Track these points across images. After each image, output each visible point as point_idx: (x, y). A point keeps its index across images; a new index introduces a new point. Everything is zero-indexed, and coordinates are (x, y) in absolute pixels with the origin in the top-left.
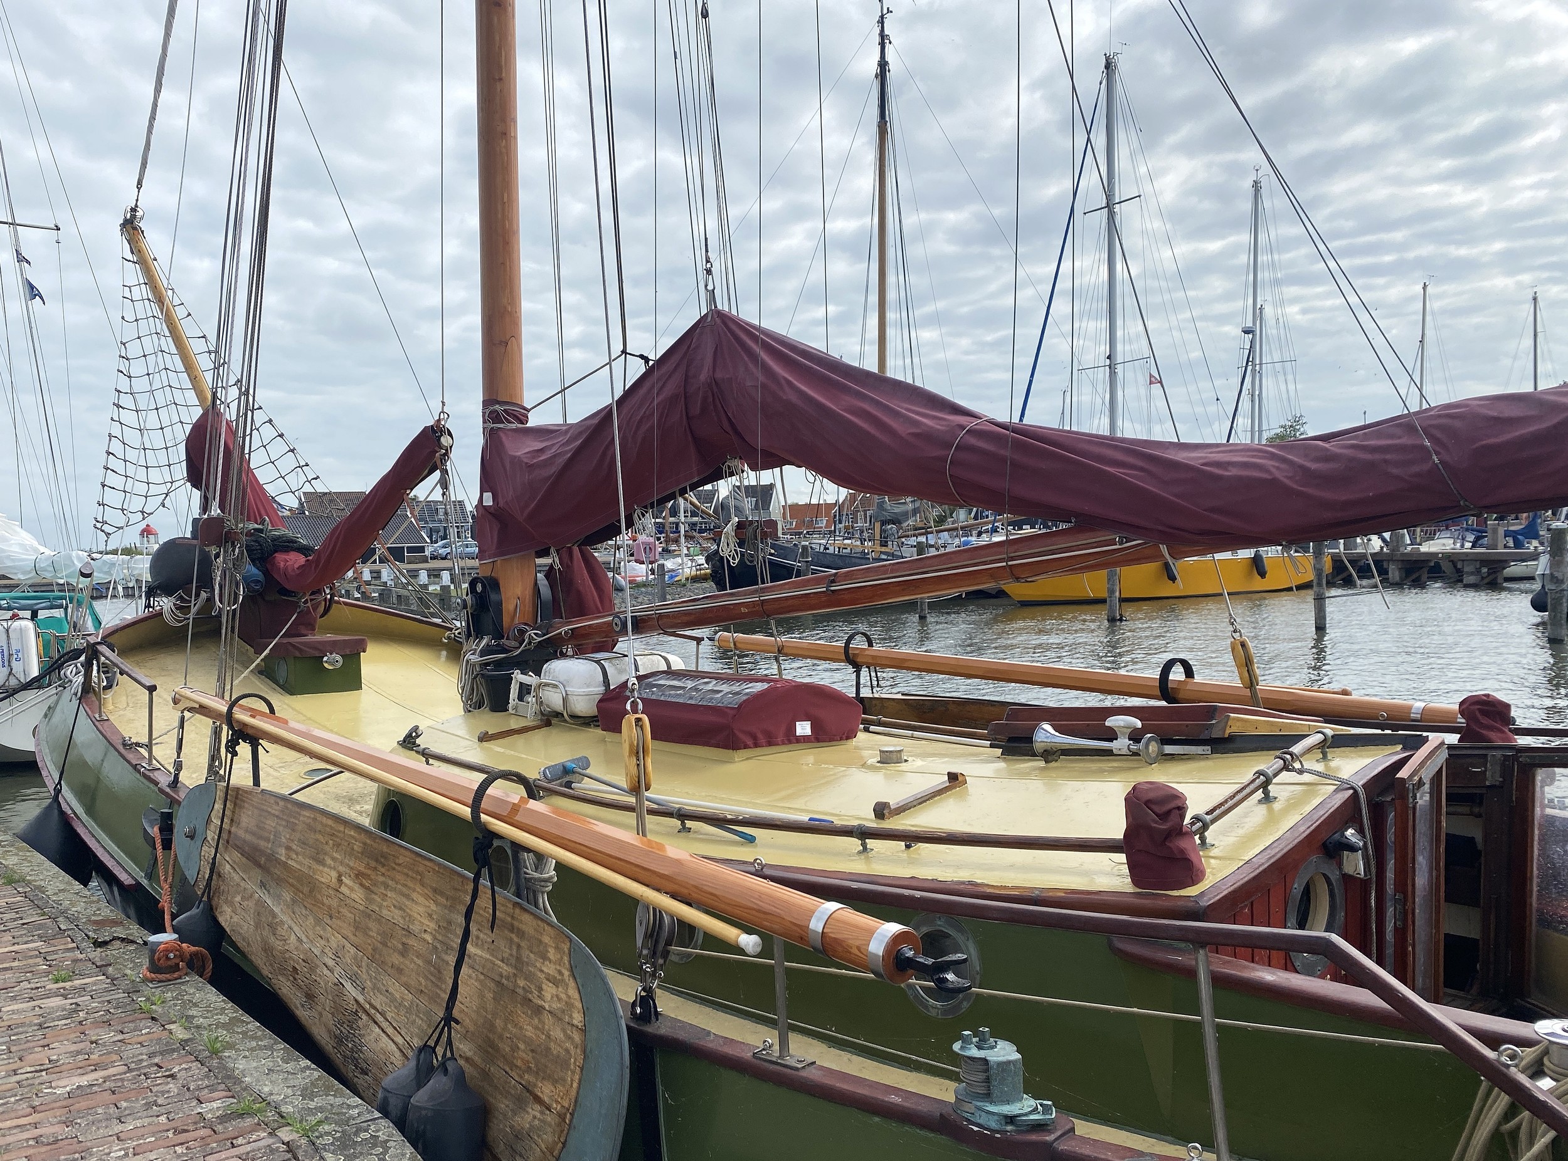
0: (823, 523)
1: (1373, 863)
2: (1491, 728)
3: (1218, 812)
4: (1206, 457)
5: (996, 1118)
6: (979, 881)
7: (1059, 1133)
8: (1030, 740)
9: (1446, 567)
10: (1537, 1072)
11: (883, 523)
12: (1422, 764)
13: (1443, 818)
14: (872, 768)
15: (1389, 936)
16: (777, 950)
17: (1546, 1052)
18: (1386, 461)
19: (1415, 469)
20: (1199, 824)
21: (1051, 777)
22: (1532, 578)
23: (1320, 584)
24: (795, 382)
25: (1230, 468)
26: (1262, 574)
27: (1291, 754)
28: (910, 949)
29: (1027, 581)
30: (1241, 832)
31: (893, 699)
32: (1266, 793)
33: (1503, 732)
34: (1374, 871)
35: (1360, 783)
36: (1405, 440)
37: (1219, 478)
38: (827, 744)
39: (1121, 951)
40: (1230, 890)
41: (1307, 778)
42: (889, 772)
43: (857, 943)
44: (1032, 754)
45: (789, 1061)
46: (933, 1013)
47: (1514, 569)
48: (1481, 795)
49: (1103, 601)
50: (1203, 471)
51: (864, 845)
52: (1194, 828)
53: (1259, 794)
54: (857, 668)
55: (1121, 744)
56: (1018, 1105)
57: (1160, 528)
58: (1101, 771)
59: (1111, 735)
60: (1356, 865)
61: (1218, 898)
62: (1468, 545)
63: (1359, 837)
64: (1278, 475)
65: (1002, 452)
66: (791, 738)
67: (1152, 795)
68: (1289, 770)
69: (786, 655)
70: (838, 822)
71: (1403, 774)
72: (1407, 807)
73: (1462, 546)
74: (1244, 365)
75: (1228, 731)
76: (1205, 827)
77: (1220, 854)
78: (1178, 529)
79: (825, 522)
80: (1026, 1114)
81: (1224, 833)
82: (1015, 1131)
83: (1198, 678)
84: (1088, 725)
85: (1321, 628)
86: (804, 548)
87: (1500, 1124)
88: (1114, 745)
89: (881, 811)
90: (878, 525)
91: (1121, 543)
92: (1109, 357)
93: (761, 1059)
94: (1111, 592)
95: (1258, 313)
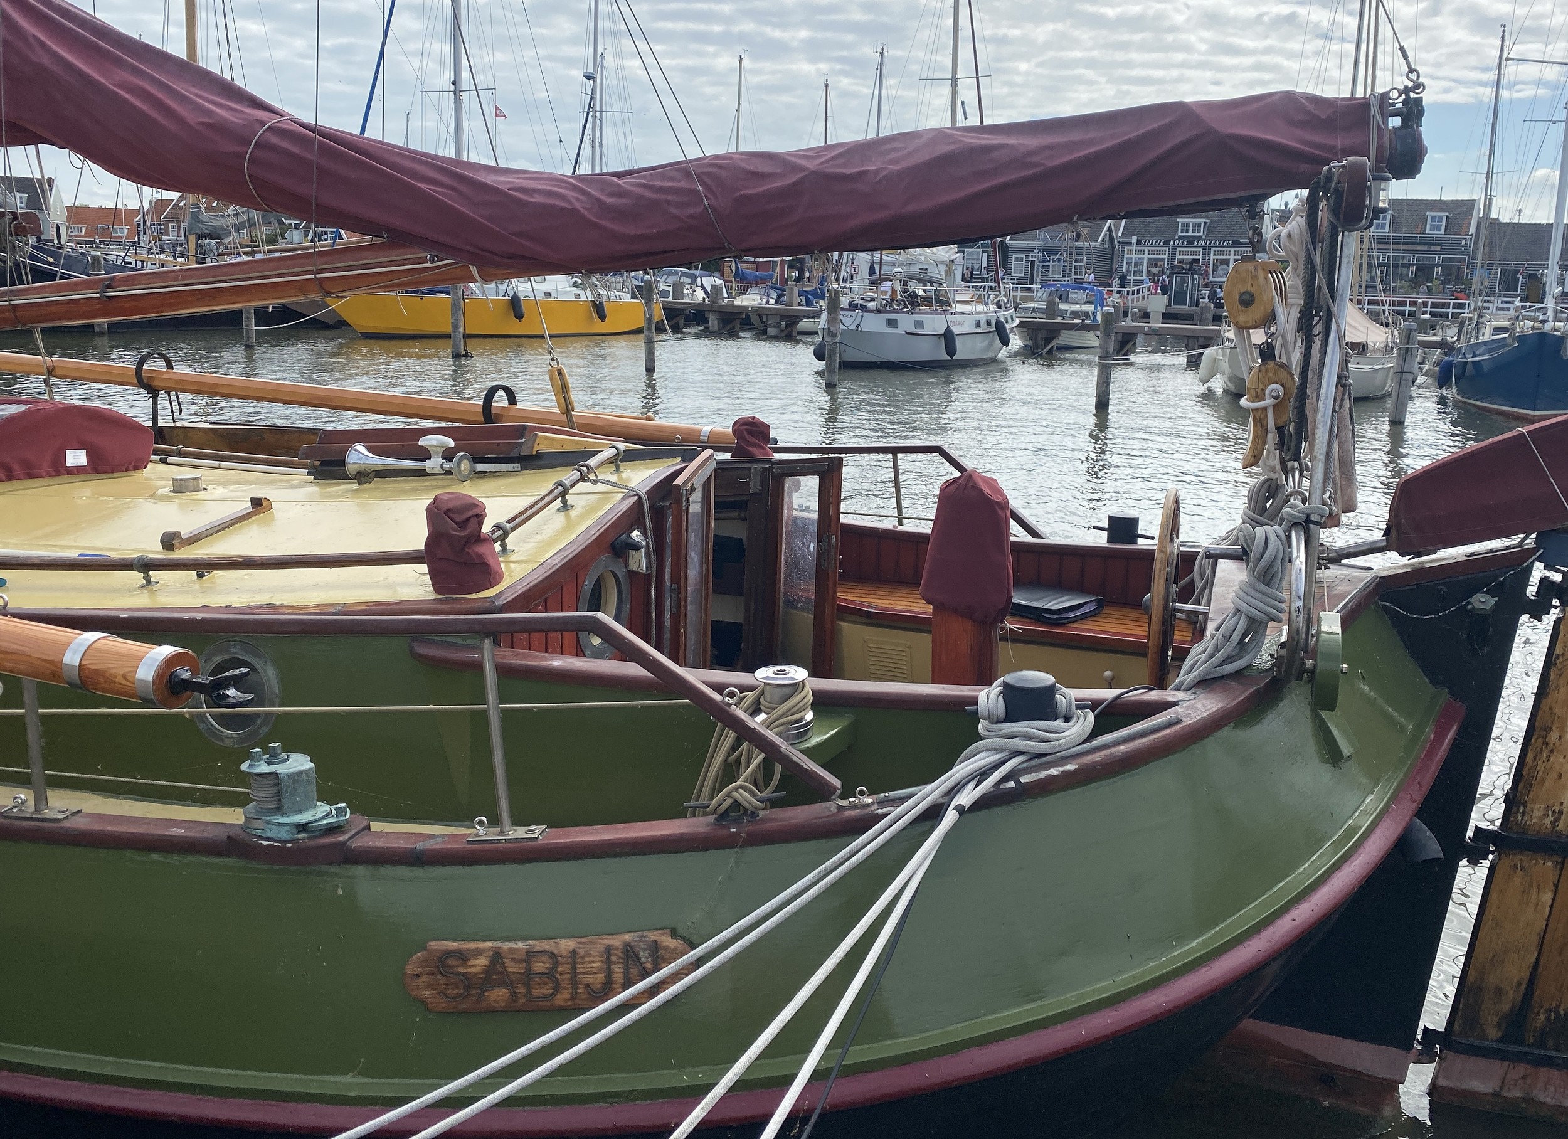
0: (123, 232)
1: (654, 559)
2: (755, 445)
3: (517, 521)
4: (513, 182)
5: (287, 828)
6: (278, 603)
7: (353, 832)
8: (342, 463)
9: (754, 319)
10: (755, 711)
11: (199, 237)
12: (694, 473)
13: (712, 520)
14: (164, 498)
15: (667, 622)
16: (29, 696)
17: (762, 693)
18: (668, 202)
19: (691, 211)
20: (500, 532)
21: (365, 498)
22: (817, 333)
23: (649, 329)
24: (49, 43)
25: (535, 195)
26: (602, 317)
27: (587, 466)
28: (187, 670)
29: (338, 297)
30: (539, 537)
31: (199, 428)
32: (564, 502)
33: (764, 449)
34: (654, 566)
35: (644, 490)
36: (683, 184)
37: (526, 204)
38: (111, 475)
39: (421, 655)
40: (525, 589)
41: (600, 487)
42: (183, 501)
43: (121, 671)
44: (346, 477)
45: (47, 813)
46: (228, 743)
47: (805, 324)
48: (746, 502)
49: (448, 336)
50: (511, 196)
51: (148, 581)
52: (495, 536)
53: (558, 503)
54: (153, 392)
55: (434, 463)
56: (312, 812)
57: (469, 248)
58: (414, 490)
59: (424, 455)
60: (640, 561)
61: (513, 596)
62: (772, 301)
63: (642, 538)
64: (578, 205)
65: (309, 156)
66: (60, 469)
67: (450, 505)
68: (584, 481)
69: (59, 377)
70: (114, 555)
71: (679, 481)
72: (681, 509)
73: (768, 302)
74: (586, 110)
75: (535, 449)
76: (506, 534)
77: (521, 558)
78: (486, 251)
79: (126, 231)
80: (319, 820)
81: (524, 540)
82: (309, 838)
83: (520, 405)
84: (403, 446)
85: (650, 370)
86: (94, 258)
87: (729, 755)
88: (428, 465)
89: (169, 541)
90: (192, 239)
91: (432, 262)
92: (454, 83)
93: (10, 818)
94: (456, 327)
95: (599, 61)
